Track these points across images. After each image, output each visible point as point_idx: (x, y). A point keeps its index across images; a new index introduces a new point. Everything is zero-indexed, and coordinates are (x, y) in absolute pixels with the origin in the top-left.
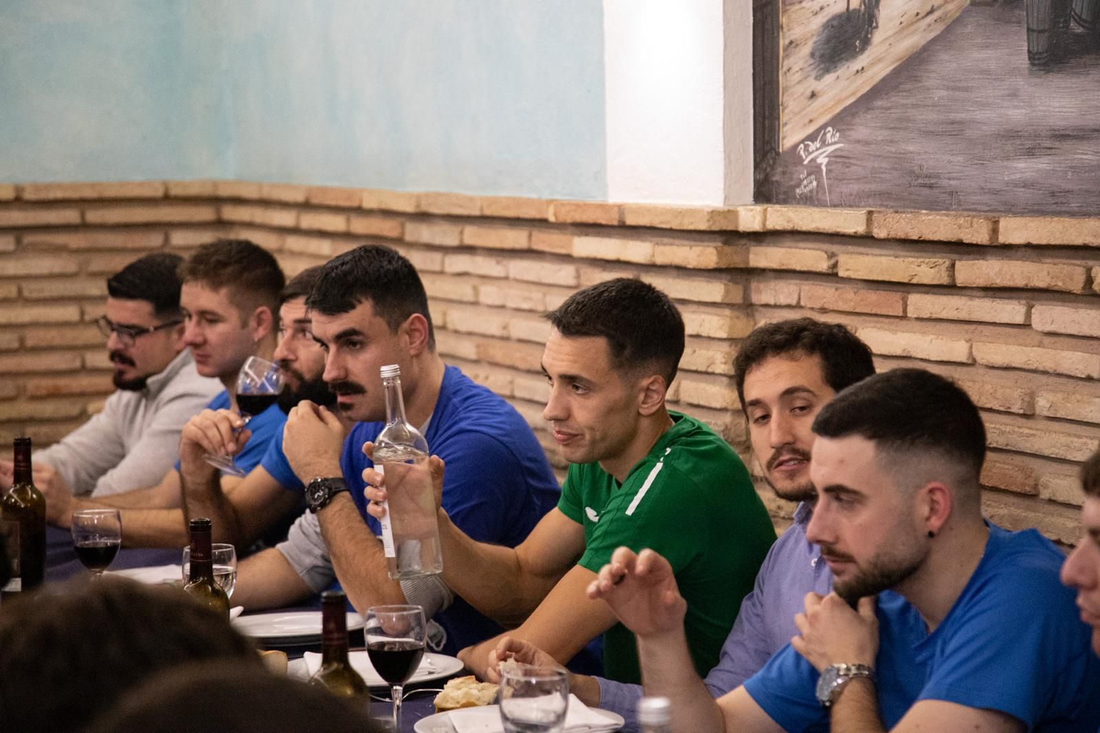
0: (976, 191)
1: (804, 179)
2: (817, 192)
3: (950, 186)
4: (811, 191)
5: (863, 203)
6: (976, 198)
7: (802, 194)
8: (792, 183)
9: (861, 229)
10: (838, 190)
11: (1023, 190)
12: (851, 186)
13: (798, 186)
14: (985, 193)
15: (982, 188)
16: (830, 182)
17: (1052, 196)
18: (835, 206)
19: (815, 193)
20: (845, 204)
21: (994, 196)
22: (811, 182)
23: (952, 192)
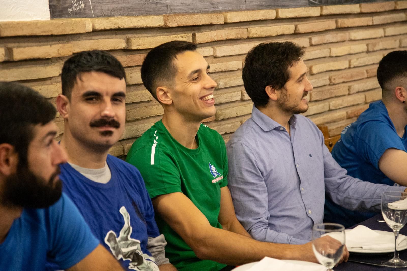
0: (179, 5)
1: (74, 3)
2: (85, 10)
3: (167, 3)
4: (80, 10)
5: (116, 14)
6: (179, 7)
7: (73, 11)
8: (66, 6)
9: (162, 24)
10: (99, 8)
11: (200, 3)
12: (108, 6)
13: (71, 7)
14: (183, 5)
15: (182, 3)
16: (94, 4)
17: (212, 5)
18: (98, 17)
19: (83, 10)
20: (104, 15)
21: (187, 6)
22: (80, 5)
23: (168, 5)
